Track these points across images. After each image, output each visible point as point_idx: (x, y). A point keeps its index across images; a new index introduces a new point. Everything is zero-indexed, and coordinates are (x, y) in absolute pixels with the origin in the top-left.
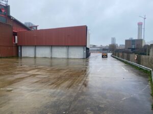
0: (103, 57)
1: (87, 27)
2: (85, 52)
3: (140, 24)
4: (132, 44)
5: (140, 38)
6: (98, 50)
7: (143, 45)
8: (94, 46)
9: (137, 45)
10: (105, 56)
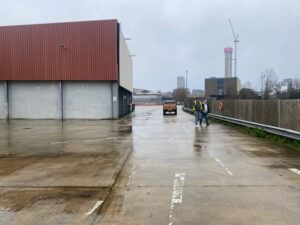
0: (165, 114)
1: (118, 25)
2: (115, 99)
3: (228, 51)
4: (219, 88)
5: (229, 76)
6: (152, 100)
7: (239, 89)
8: (145, 91)
9: (228, 89)
10: (170, 112)
